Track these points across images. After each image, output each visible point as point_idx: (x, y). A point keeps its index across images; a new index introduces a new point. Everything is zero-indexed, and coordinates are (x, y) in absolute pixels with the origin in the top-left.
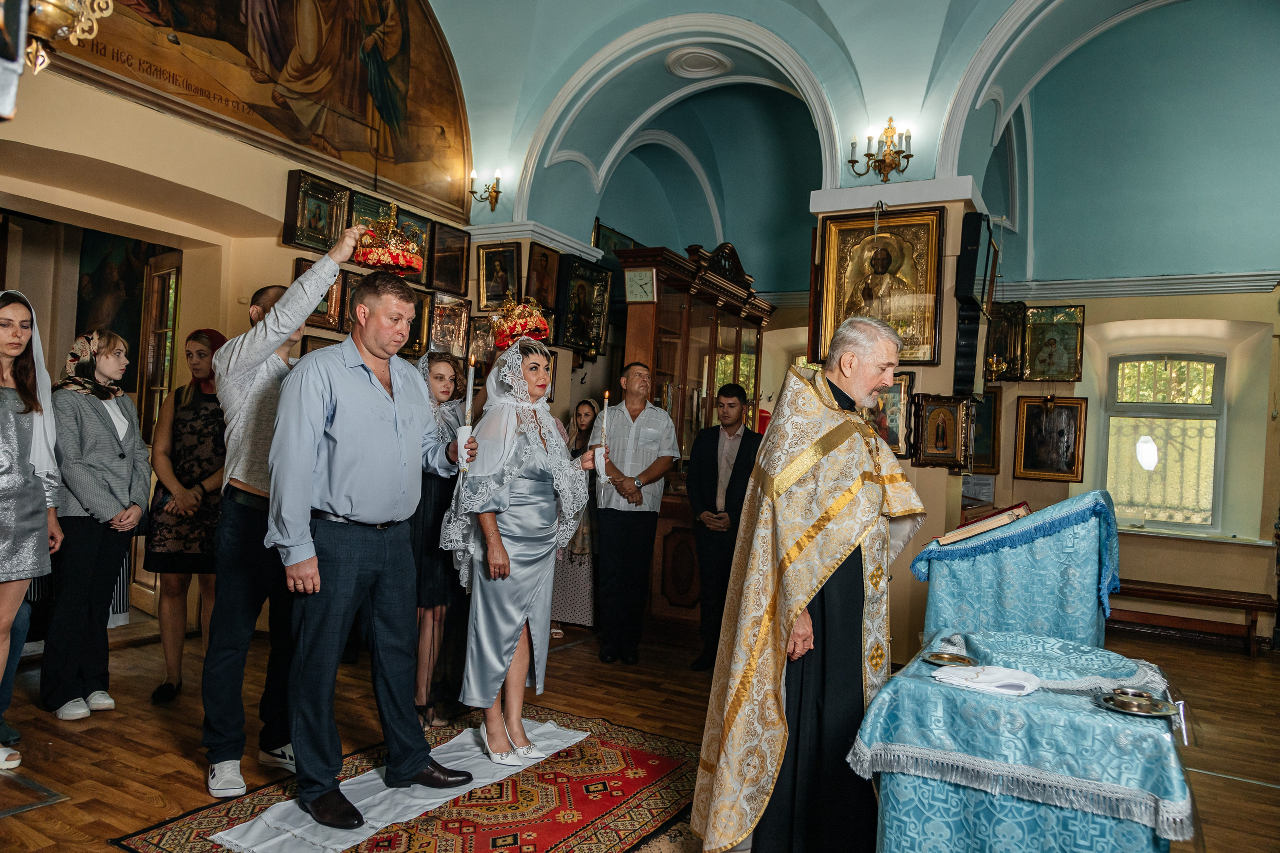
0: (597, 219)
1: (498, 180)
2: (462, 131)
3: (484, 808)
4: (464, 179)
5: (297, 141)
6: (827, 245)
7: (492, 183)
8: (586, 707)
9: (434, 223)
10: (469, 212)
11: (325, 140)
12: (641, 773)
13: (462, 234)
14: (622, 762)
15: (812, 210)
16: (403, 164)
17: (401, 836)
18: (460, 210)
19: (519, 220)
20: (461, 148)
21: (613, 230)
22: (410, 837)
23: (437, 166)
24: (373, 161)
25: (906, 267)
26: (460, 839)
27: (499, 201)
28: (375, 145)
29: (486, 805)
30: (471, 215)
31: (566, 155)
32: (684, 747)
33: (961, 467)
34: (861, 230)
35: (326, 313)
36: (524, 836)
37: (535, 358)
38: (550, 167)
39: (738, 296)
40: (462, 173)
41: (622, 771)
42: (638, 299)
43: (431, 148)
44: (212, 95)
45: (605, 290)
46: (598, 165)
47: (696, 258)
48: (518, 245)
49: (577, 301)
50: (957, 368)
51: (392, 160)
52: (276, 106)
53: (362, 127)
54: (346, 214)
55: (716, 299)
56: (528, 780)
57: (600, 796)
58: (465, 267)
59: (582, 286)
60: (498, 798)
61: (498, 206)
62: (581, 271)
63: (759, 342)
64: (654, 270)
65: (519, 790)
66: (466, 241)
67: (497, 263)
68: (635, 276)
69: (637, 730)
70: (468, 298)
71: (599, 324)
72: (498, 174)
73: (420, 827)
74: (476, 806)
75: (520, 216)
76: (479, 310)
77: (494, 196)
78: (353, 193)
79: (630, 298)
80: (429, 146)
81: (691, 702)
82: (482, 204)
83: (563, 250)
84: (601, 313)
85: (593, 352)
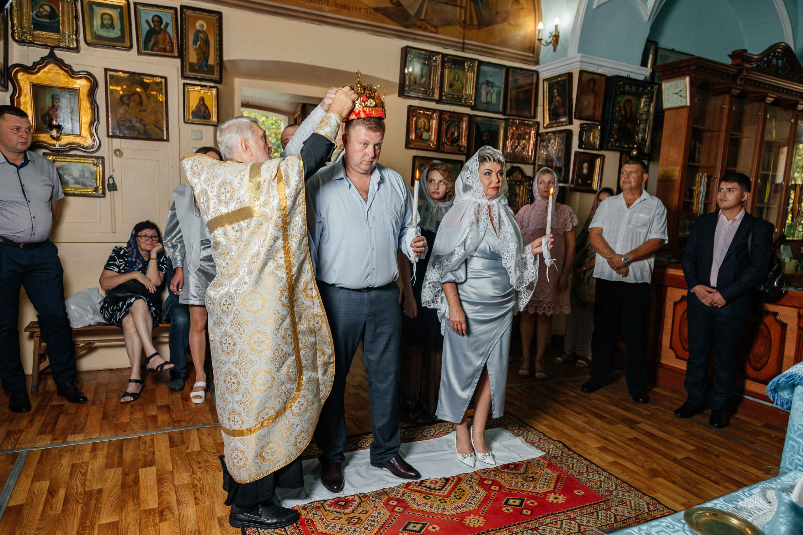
1: (556, 26)
3: (424, 495)
4: (534, 31)
5: (407, 27)
7: (553, 30)
8: (561, 431)
9: (508, 68)
10: (538, 55)
11: (427, 22)
12: (561, 499)
13: (531, 73)
14: (552, 485)
16: (485, 28)
18: (531, 55)
19: (572, 54)
20: (532, 8)
22: (360, 503)
23: (512, 25)
24: (461, 30)
26: (388, 514)
27: (559, 43)
28: (463, 19)
29: (426, 493)
30: (540, 57)
36: (430, 527)
37: (488, 165)
38: (598, 7)
40: (533, 26)
41: (546, 494)
42: (674, 105)
43: (507, 13)
44: (351, 7)
45: (651, 100)
47: (739, 61)
48: (570, 75)
49: (623, 113)
51: (476, 27)
52: (393, 6)
53: (453, 8)
54: (440, 70)
55: (766, 96)
56: (470, 481)
57: (511, 511)
59: (629, 101)
60: (439, 490)
61: (559, 47)
62: (627, 88)
64: (688, 79)
65: (458, 487)
66: (535, 78)
67: (555, 91)
68: (672, 86)
70: (537, 119)
71: (644, 130)
72: (557, 21)
74: (418, 492)
75: (573, 51)
76: (544, 128)
77: (556, 38)
78: (444, 56)
79: (667, 104)
81: (656, 445)
82: (548, 47)
83: (610, 73)
84: (647, 120)
85: (635, 153)
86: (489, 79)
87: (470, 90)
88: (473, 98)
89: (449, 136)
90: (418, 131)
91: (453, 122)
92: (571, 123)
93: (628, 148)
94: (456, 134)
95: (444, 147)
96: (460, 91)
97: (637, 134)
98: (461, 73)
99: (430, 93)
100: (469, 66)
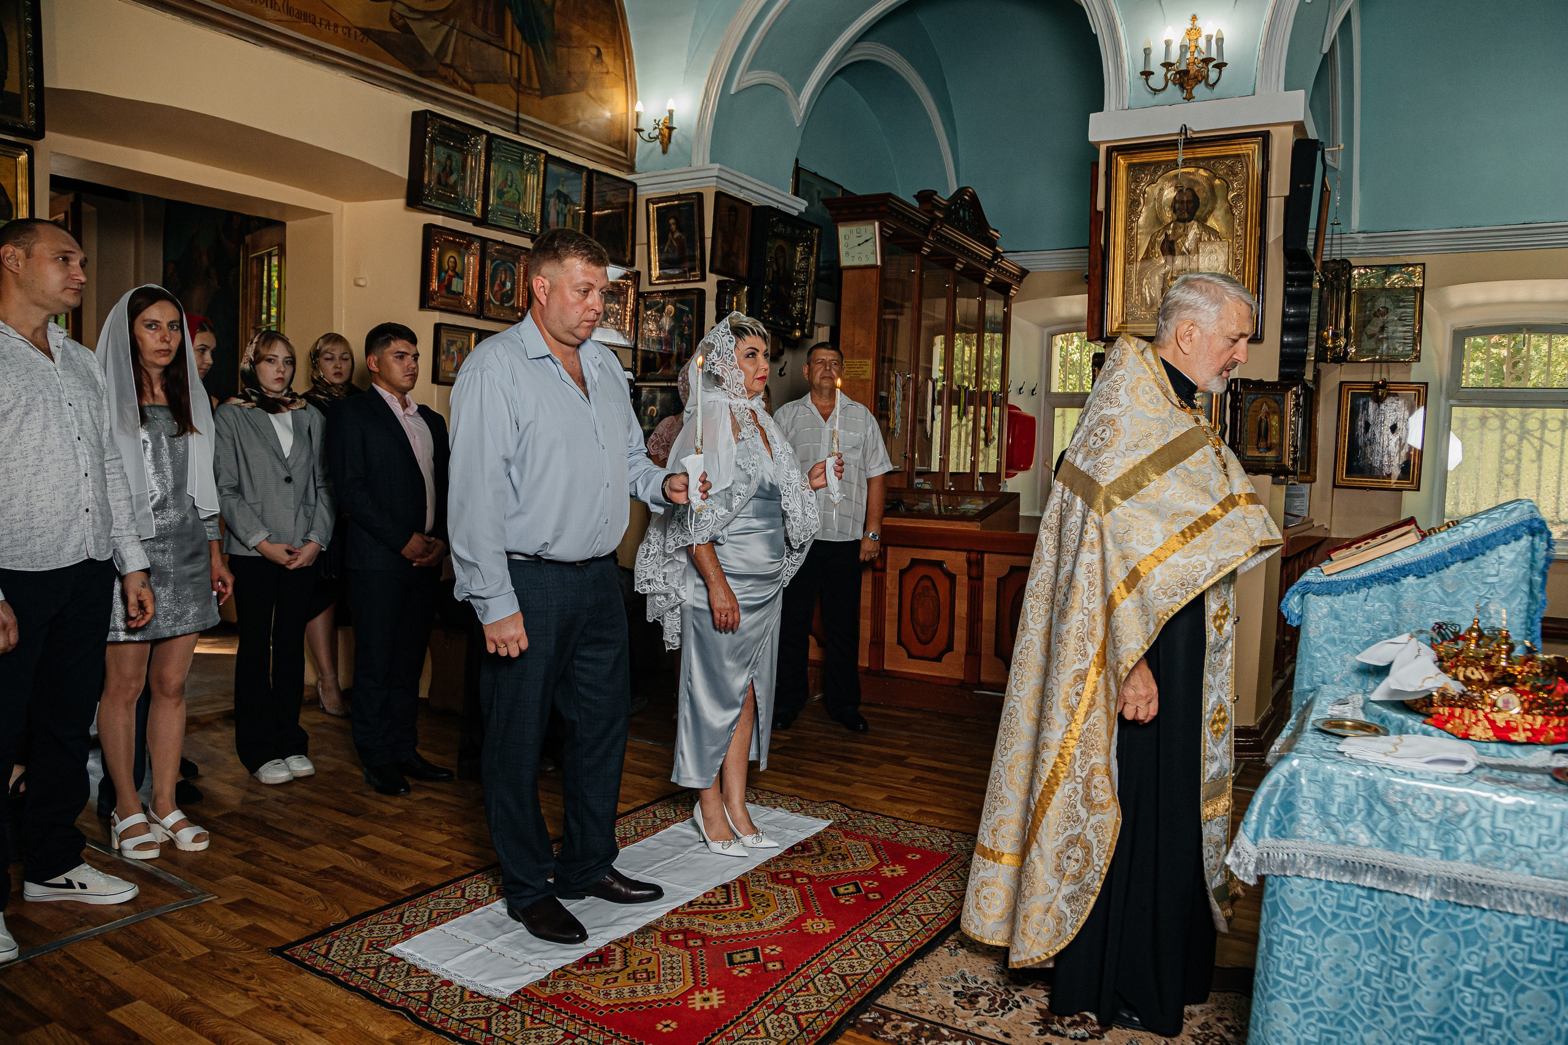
0: (797, 160)
1: (671, 113)
2: (623, 51)
3: (710, 915)
4: (627, 114)
6: (1113, 184)
7: (663, 117)
9: (591, 172)
10: (633, 156)
11: (456, 71)
12: (900, 870)
13: (626, 185)
14: (874, 857)
15: (1092, 138)
16: (552, 98)
17: (614, 950)
18: (622, 154)
19: (700, 164)
20: (622, 74)
21: (815, 174)
22: (626, 952)
23: (591, 97)
25: (1219, 213)
26: (687, 955)
27: (673, 140)
28: (516, 74)
29: (713, 912)
30: (637, 160)
31: (757, 77)
32: (949, 837)
33: (1286, 472)
34: (1158, 164)
35: (462, 294)
36: (767, 951)
37: (751, 342)
38: (738, 93)
39: (981, 257)
40: (624, 106)
41: (875, 869)
42: (856, 263)
43: (585, 75)
45: (811, 253)
46: (798, 90)
47: (928, 206)
48: (700, 196)
49: (775, 268)
50: (1283, 345)
51: (538, 93)
52: (396, 31)
53: (498, 52)
54: (483, 163)
55: (955, 260)
56: (759, 881)
57: (853, 900)
58: (630, 228)
59: (781, 248)
60: (726, 903)
61: (672, 147)
62: (780, 229)
63: (1007, 316)
64: (876, 224)
65: (750, 893)
66: (631, 194)
67: (672, 221)
68: (852, 232)
69: (886, 817)
70: (636, 268)
71: (803, 297)
72: (671, 105)
73: (635, 940)
74: (701, 913)
75: (701, 158)
76: (651, 284)
77: (666, 133)
78: (491, 137)
79: (845, 261)
80: (582, 73)
82: (651, 145)
83: (757, 201)
84: (805, 282)
85: (798, 334)
86: (560, 188)
87: (532, 206)
88: (538, 220)
89: (496, 288)
90: (443, 274)
91: (504, 262)
92: (703, 279)
93: (785, 325)
94: (508, 285)
95: (490, 310)
96: (515, 204)
97: (794, 305)
98: (516, 172)
99: (466, 203)
100: (532, 162)
